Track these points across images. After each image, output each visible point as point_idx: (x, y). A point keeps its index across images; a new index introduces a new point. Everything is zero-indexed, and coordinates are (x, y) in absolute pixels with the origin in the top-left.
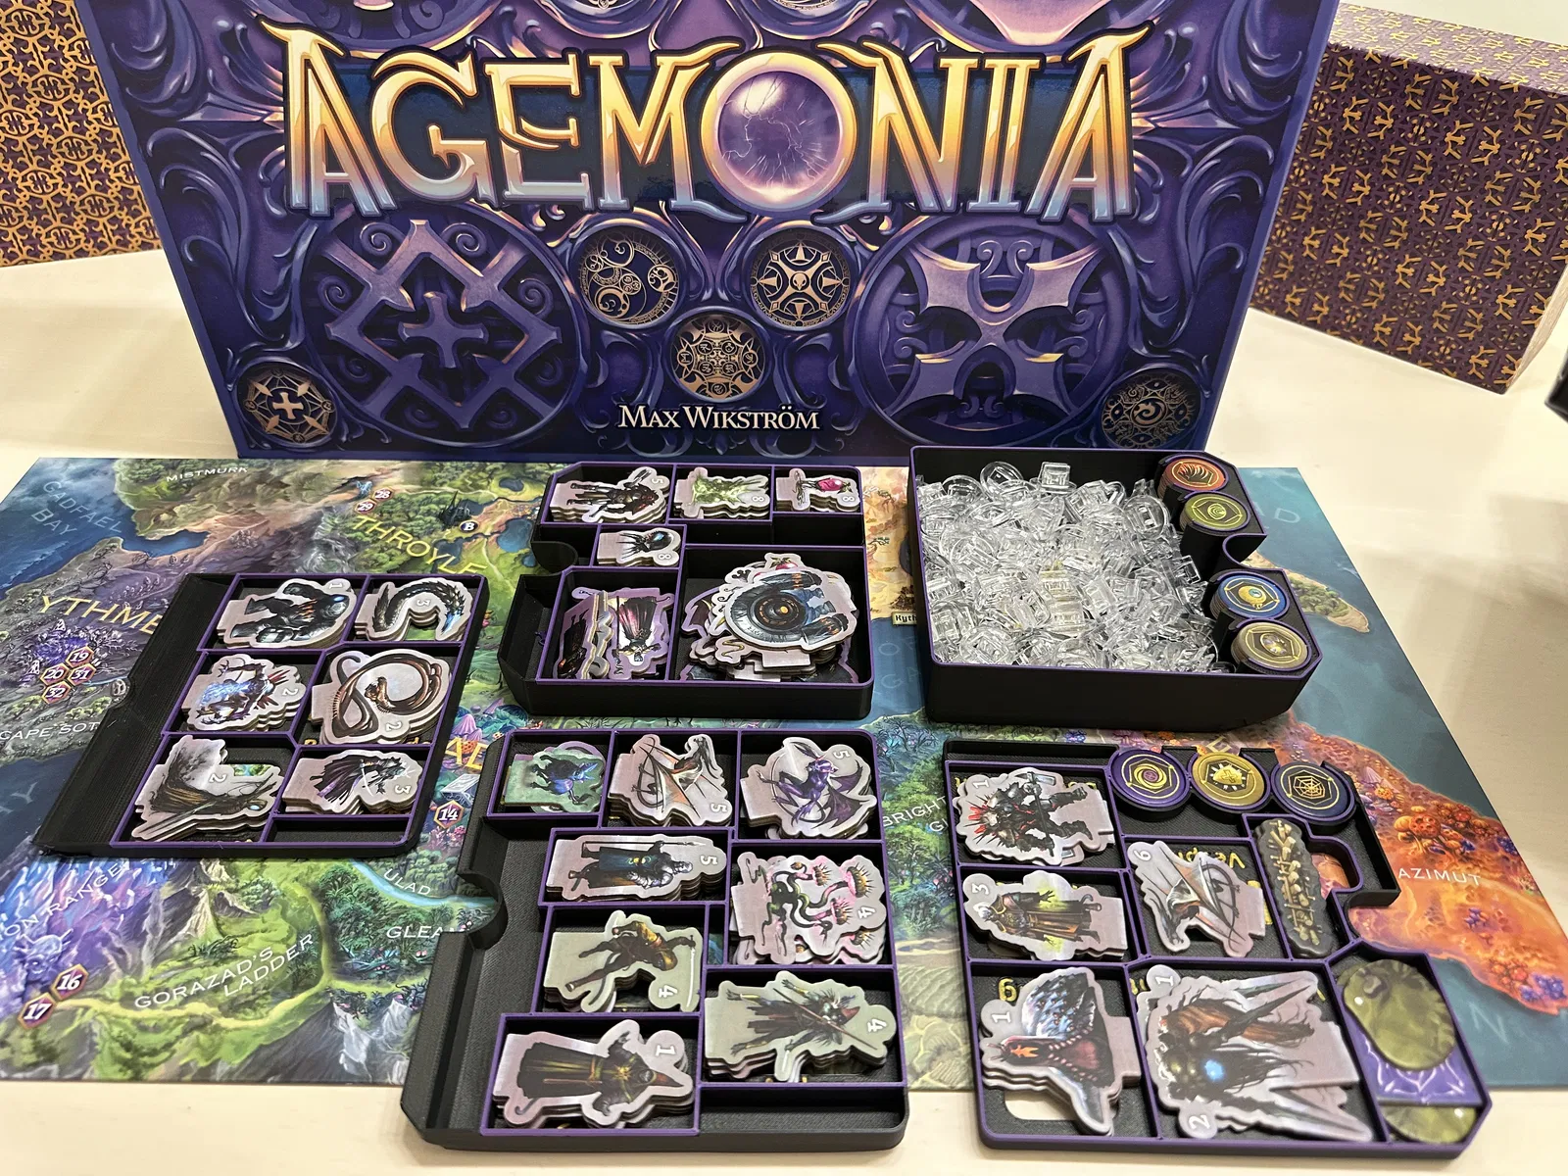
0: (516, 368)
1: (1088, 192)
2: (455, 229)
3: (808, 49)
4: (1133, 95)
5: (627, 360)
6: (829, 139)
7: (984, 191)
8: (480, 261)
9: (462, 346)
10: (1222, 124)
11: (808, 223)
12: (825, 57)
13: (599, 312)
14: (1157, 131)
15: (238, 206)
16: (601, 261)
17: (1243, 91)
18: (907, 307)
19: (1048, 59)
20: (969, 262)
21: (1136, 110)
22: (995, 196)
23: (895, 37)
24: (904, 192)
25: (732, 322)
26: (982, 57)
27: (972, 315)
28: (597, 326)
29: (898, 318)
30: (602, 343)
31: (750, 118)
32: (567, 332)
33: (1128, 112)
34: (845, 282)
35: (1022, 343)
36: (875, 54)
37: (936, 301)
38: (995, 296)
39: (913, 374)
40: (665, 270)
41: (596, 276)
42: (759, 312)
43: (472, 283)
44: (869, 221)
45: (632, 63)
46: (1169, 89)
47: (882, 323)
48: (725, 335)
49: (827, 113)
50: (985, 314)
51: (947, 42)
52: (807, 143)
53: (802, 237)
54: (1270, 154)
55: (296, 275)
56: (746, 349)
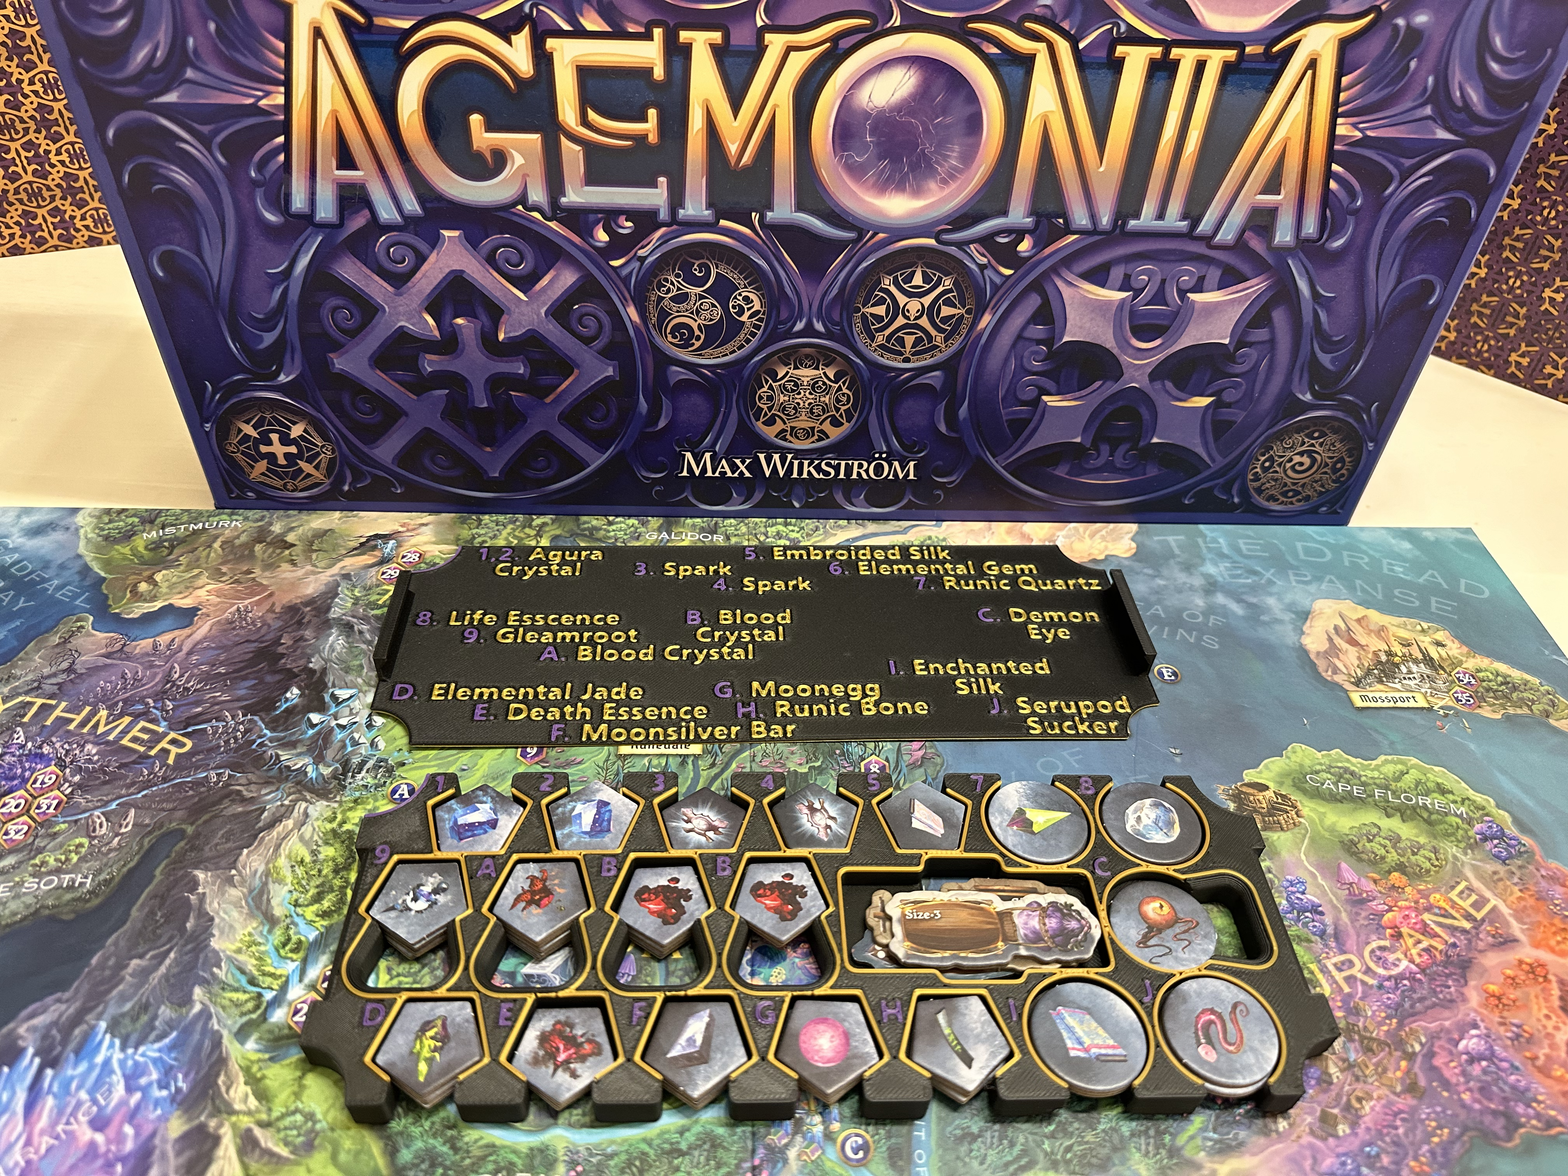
0: (561, 408)
1: (1272, 212)
2: (496, 243)
3: (956, 29)
4: (1343, 96)
5: (697, 401)
6: (970, 140)
7: (1149, 208)
8: (526, 283)
9: (495, 382)
10: (1442, 134)
11: (932, 242)
12: (976, 40)
13: (668, 344)
14: (1365, 142)
15: (222, 209)
16: (674, 283)
17: (1474, 96)
18: (1039, 342)
19: (1248, 50)
20: (1120, 290)
21: (1344, 115)
22: (1161, 216)
23: (1065, 18)
24: (1051, 208)
25: (826, 357)
26: (1167, 46)
27: (1115, 351)
28: (664, 361)
29: (1026, 354)
30: (667, 382)
31: (874, 113)
32: (627, 368)
33: (1334, 116)
34: (968, 312)
35: (1169, 385)
36: (1036, 37)
37: (1073, 336)
38: (1144, 331)
39: (1036, 418)
40: (752, 296)
41: (666, 302)
42: (861, 346)
43: (513, 307)
44: (1006, 240)
45: (733, 41)
46: (1386, 91)
47: (1007, 360)
48: (816, 372)
49: (969, 110)
50: (1130, 351)
51: (1128, 25)
52: (942, 145)
53: (920, 258)
54: (1492, 172)
55: (294, 294)
56: (840, 389)
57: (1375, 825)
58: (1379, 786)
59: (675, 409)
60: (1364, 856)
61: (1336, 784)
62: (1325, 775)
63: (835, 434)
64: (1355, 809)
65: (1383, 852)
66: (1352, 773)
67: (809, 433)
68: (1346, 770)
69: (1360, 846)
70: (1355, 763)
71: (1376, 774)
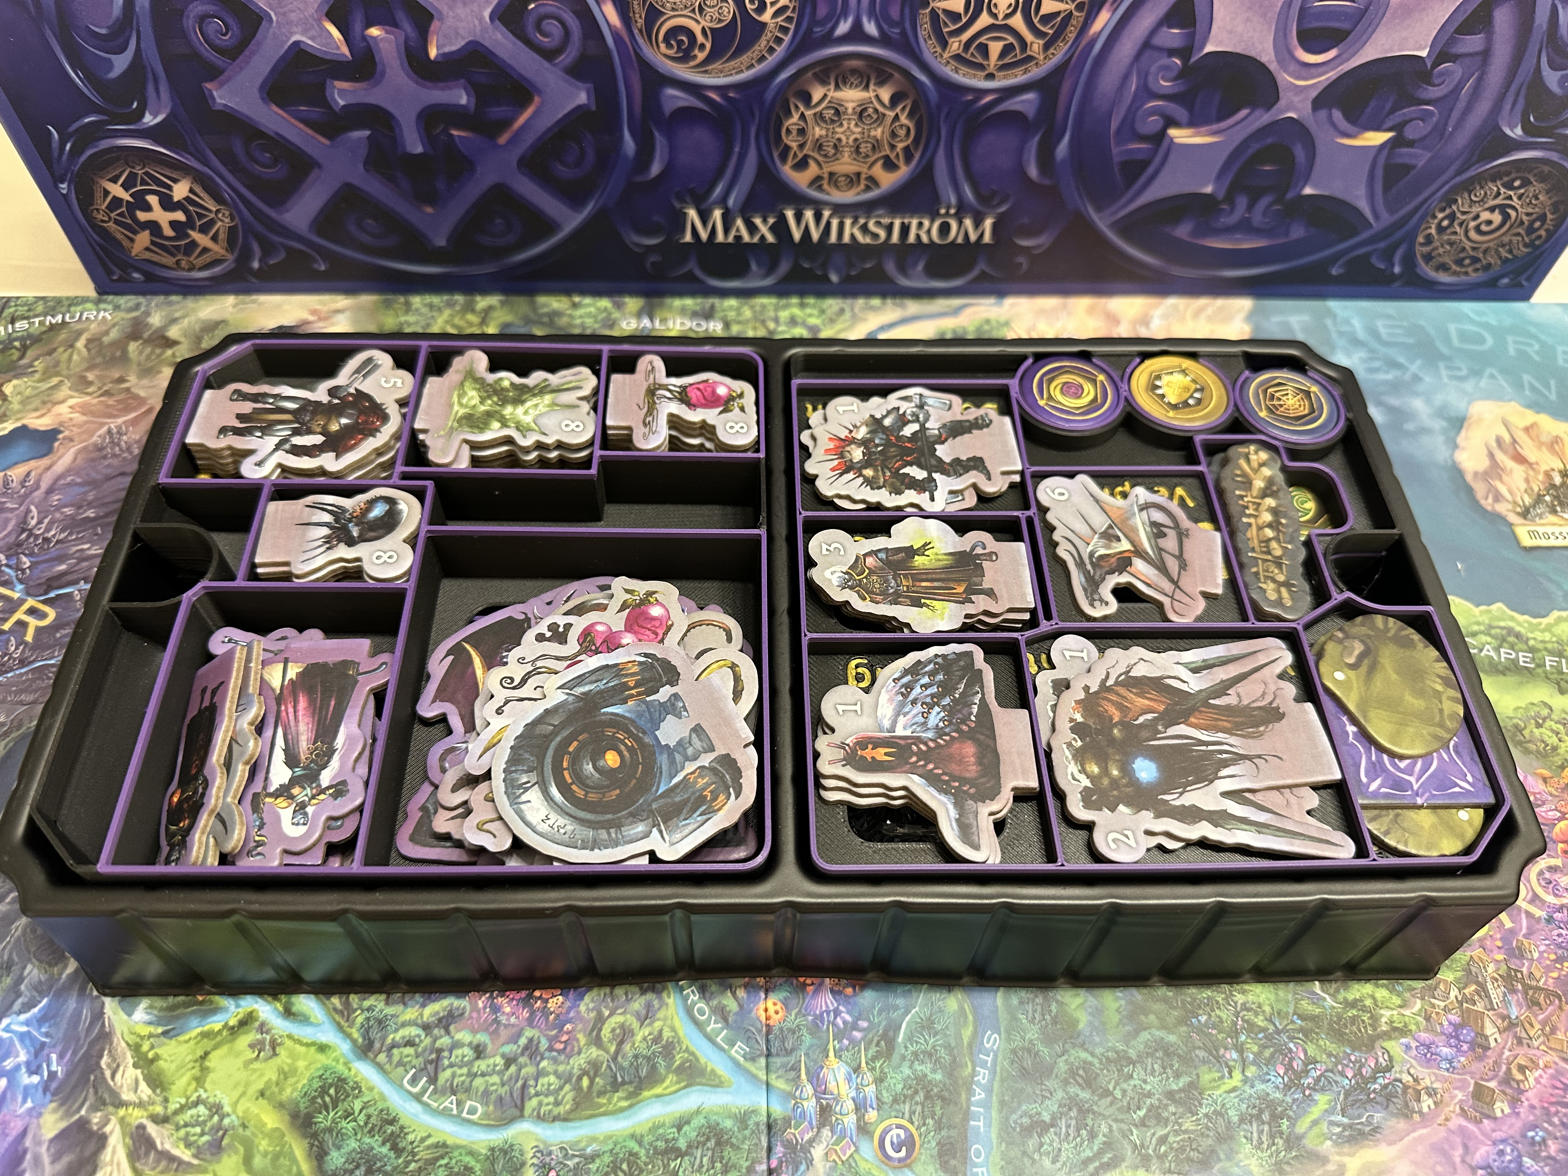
0: (521, 150)
5: (701, 136)
9: (433, 118)
13: (660, 57)
25: (879, 72)
28: (656, 81)
32: (605, 91)
34: (1080, 7)
37: (1221, 42)
38: (1316, 38)
42: (927, 56)
48: (866, 94)
50: (1293, 66)
56: (897, 117)
57: (1545, 704)
58: (1551, 653)
59: (672, 148)
60: (1532, 747)
61: (1497, 650)
62: (1484, 638)
63: (888, 180)
64: (1521, 684)
65: (1554, 740)
66: (1518, 636)
67: (853, 180)
68: (1510, 631)
69: (1526, 733)
70: (1521, 622)
71: (1547, 636)
